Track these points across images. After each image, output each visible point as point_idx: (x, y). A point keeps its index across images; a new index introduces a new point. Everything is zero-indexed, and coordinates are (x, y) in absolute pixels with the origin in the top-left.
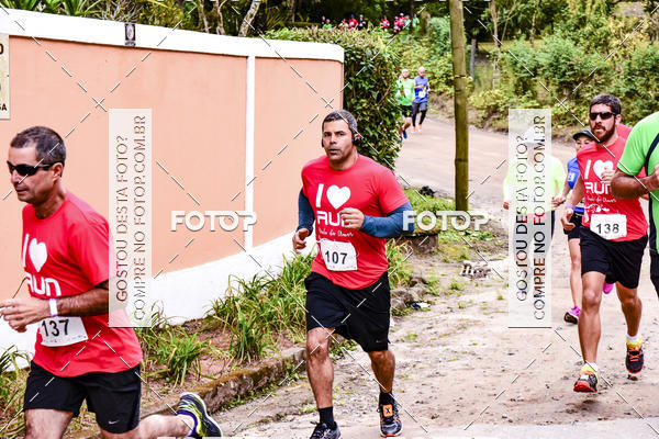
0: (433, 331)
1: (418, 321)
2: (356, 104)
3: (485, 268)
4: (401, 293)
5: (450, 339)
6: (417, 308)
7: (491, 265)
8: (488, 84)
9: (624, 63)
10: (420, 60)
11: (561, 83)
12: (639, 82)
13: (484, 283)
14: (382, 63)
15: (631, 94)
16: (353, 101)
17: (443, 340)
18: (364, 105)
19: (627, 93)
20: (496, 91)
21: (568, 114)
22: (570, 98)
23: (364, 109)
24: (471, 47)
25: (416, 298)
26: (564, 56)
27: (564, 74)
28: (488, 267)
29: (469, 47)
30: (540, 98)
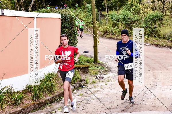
0: (87, 93)
3: (102, 77)
4: (78, 83)
5: (92, 95)
6: (83, 87)
8: (104, 24)
10: (84, 17)
11: (126, 24)
13: (102, 81)
14: (72, 19)
16: (64, 29)
17: (89, 95)
18: (67, 31)
19: (145, 27)
20: (107, 26)
22: (129, 28)
23: (67, 32)
24: (99, 13)
25: (82, 85)
26: (127, 16)
27: (127, 21)
28: (103, 76)
30: (120, 28)
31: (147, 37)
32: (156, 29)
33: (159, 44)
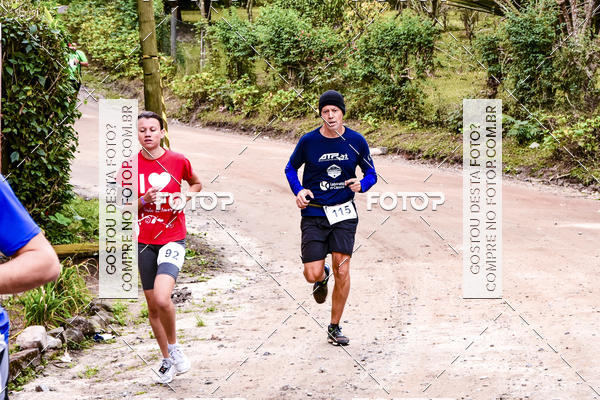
0: (117, 364)
1: (100, 354)
2: (18, 92)
3: (184, 292)
4: (78, 323)
5: (138, 372)
6: (99, 340)
7: (192, 288)
8: (195, 66)
9: (360, 40)
10: (104, 33)
11: (284, 64)
12: (378, 62)
13: (183, 309)
14: (51, 41)
15: (369, 78)
16: (14, 88)
17: (129, 373)
18: (29, 93)
19: (365, 77)
20: (205, 75)
21: (295, 103)
22: (295, 84)
23: (29, 98)
24: (171, 17)
25: (98, 328)
26: (288, 29)
27: (288, 53)
28: (188, 290)
29: (168, 18)
30: (260, 83)
31: (371, 121)
32: (408, 87)
33: (419, 151)
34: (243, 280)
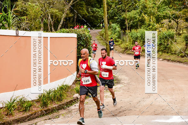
11: (143, 41)
15: (160, 44)
26: (144, 34)
31: (161, 53)
32: (168, 46)
33: (170, 60)
34: (123, 86)
